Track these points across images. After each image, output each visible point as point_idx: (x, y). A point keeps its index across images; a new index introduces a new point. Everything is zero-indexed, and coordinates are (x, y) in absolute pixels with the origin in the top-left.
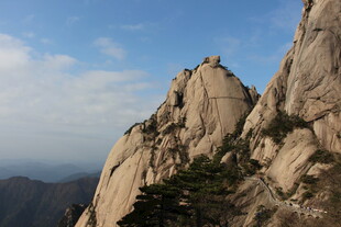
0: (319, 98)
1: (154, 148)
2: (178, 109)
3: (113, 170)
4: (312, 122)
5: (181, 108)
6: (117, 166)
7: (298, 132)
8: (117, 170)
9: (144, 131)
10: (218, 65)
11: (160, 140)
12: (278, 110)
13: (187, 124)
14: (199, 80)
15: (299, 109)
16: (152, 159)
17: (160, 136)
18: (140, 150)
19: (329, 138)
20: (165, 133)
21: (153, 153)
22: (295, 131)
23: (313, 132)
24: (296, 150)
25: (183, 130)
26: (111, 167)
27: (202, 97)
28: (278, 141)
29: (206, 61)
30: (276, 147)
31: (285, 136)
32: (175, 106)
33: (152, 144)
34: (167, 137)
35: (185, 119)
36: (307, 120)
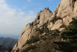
0: (65, 12)
1: (32, 29)
2: (38, 20)
3: (22, 34)
4: (63, 18)
5: (39, 20)
6: (23, 33)
7: (59, 21)
8: (23, 34)
9: (30, 25)
10: (48, 9)
11: (33, 27)
12: (55, 16)
13: (40, 23)
14: (43, 13)
15: (60, 15)
16: (31, 31)
17: (34, 26)
18: (29, 29)
19: (66, 22)
20: (35, 25)
21: (31, 30)
22: (58, 20)
23: (63, 21)
24: (57, 25)
25: (39, 24)
26: (22, 33)
27: (43, 17)
28: (54, 23)
29: (45, 8)
30: (53, 25)
31: (55, 22)
32: (38, 19)
33: (32, 28)
34: (35, 26)
35: (39, 22)
36: (61, 18)
